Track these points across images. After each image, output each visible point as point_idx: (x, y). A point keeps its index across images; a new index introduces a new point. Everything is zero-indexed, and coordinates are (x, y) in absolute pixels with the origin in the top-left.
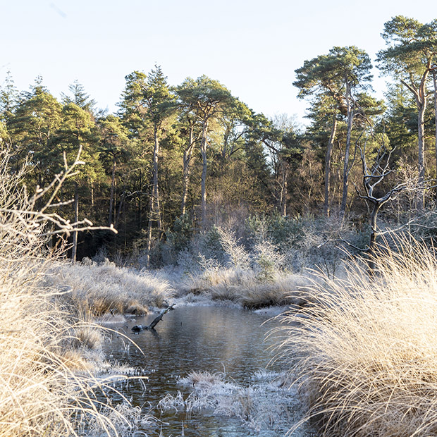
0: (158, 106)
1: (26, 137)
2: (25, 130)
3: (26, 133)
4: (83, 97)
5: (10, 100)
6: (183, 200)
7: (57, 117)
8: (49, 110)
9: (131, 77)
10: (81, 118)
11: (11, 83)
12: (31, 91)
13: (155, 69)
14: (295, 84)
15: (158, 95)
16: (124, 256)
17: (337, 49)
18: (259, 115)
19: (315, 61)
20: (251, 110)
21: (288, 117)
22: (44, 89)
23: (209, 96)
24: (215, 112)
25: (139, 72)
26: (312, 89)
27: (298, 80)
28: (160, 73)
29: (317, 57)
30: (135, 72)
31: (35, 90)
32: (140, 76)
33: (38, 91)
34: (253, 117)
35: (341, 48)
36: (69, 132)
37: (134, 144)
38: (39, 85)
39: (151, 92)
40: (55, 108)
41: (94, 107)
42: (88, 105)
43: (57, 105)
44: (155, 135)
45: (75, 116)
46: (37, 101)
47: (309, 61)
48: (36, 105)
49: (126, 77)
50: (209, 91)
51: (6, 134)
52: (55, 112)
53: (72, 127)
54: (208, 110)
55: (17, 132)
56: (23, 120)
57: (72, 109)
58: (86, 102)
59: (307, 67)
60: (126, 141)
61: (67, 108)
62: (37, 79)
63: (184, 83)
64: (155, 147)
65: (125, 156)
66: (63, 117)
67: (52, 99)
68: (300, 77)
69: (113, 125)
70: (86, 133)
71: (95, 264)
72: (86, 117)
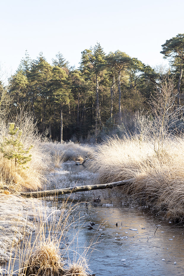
0: (97, 66)
1: (36, 83)
2: (36, 80)
3: (36, 81)
4: (63, 60)
5: (28, 64)
6: (111, 110)
7: (50, 73)
8: (46, 70)
9: (84, 52)
10: (61, 73)
11: (28, 56)
12: (38, 60)
13: (97, 45)
14: (161, 52)
15: (97, 60)
16: (84, 138)
17: (180, 35)
18: (147, 67)
19: (171, 40)
20: (143, 64)
21: (163, 66)
22: (44, 58)
23: (121, 60)
24: (123, 68)
25: (88, 50)
26: (171, 54)
27: (162, 50)
28: (99, 47)
29: (172, 38)
30: (86, 50)
31: (39, 59)
32: (88, 51)
33: (41, 60)
34: (145, 68)
35: (182, 34)
36: (56, 80)
37: (87, 83)
38: (41, 57)
39: (93, 59)
40: (49, 69)
41: (69, 65)
42: (66, 64)
43: (50, 67)
44: (96, 79)
45: (59, 72)
46: (40, 65)
47: (169, 40)
48: (40, 68)
49: (82, 52)
50: (120, 58)
51: (27, 82)
52: (49, 71)
53: (58, 78)
54: (121, 67)
55: (32, 81)
56: (35, 75)
57: (57, 69)
58: (64, 63)
59: (167, 43)
60: (84, 82)
61: (55, 69)
62: (40, 53)
63: (109, 55)
64: (97, 86)
65: (84, 89)
66: (53, 73)
67: (48, 64)
68: (164, 49)
69: (78, 75)
70: (64, 80)
71: (66, 143)
72: (64, 73)
